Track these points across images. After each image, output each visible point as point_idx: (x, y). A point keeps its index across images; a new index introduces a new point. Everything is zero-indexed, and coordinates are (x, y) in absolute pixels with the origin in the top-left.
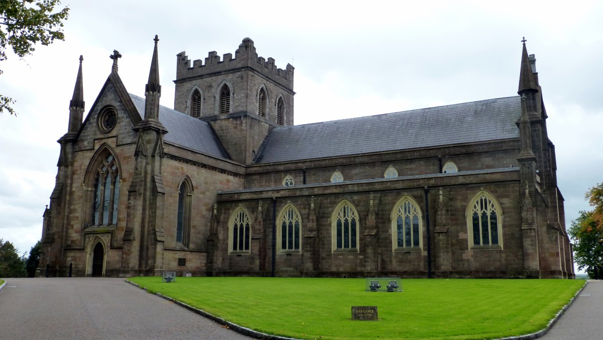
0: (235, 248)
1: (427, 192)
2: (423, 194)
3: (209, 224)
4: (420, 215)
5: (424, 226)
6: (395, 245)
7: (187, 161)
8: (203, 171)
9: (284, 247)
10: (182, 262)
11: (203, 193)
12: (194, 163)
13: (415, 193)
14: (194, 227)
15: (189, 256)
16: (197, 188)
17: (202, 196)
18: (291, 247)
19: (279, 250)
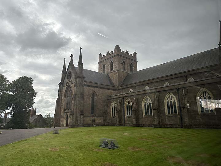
0: (113, 115)
1: (178, 91)
2: (177, 92)
3: (104, 107)
4: (176, 100)
5: (178, 105)
6: (167, 113)
7: (94, 87)
8: (101, 89)
9: (127, 115)
10: (93, 121)
11: (101, 97)
12: (97, 87)
13: (173, 91)
14: (98, 108)
15: (96, 119)
16: (98, 95)
17: (101, 98)
18: (129, 115)
19: (126, 116)
